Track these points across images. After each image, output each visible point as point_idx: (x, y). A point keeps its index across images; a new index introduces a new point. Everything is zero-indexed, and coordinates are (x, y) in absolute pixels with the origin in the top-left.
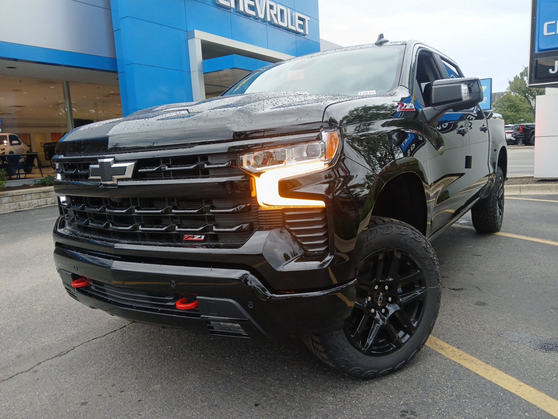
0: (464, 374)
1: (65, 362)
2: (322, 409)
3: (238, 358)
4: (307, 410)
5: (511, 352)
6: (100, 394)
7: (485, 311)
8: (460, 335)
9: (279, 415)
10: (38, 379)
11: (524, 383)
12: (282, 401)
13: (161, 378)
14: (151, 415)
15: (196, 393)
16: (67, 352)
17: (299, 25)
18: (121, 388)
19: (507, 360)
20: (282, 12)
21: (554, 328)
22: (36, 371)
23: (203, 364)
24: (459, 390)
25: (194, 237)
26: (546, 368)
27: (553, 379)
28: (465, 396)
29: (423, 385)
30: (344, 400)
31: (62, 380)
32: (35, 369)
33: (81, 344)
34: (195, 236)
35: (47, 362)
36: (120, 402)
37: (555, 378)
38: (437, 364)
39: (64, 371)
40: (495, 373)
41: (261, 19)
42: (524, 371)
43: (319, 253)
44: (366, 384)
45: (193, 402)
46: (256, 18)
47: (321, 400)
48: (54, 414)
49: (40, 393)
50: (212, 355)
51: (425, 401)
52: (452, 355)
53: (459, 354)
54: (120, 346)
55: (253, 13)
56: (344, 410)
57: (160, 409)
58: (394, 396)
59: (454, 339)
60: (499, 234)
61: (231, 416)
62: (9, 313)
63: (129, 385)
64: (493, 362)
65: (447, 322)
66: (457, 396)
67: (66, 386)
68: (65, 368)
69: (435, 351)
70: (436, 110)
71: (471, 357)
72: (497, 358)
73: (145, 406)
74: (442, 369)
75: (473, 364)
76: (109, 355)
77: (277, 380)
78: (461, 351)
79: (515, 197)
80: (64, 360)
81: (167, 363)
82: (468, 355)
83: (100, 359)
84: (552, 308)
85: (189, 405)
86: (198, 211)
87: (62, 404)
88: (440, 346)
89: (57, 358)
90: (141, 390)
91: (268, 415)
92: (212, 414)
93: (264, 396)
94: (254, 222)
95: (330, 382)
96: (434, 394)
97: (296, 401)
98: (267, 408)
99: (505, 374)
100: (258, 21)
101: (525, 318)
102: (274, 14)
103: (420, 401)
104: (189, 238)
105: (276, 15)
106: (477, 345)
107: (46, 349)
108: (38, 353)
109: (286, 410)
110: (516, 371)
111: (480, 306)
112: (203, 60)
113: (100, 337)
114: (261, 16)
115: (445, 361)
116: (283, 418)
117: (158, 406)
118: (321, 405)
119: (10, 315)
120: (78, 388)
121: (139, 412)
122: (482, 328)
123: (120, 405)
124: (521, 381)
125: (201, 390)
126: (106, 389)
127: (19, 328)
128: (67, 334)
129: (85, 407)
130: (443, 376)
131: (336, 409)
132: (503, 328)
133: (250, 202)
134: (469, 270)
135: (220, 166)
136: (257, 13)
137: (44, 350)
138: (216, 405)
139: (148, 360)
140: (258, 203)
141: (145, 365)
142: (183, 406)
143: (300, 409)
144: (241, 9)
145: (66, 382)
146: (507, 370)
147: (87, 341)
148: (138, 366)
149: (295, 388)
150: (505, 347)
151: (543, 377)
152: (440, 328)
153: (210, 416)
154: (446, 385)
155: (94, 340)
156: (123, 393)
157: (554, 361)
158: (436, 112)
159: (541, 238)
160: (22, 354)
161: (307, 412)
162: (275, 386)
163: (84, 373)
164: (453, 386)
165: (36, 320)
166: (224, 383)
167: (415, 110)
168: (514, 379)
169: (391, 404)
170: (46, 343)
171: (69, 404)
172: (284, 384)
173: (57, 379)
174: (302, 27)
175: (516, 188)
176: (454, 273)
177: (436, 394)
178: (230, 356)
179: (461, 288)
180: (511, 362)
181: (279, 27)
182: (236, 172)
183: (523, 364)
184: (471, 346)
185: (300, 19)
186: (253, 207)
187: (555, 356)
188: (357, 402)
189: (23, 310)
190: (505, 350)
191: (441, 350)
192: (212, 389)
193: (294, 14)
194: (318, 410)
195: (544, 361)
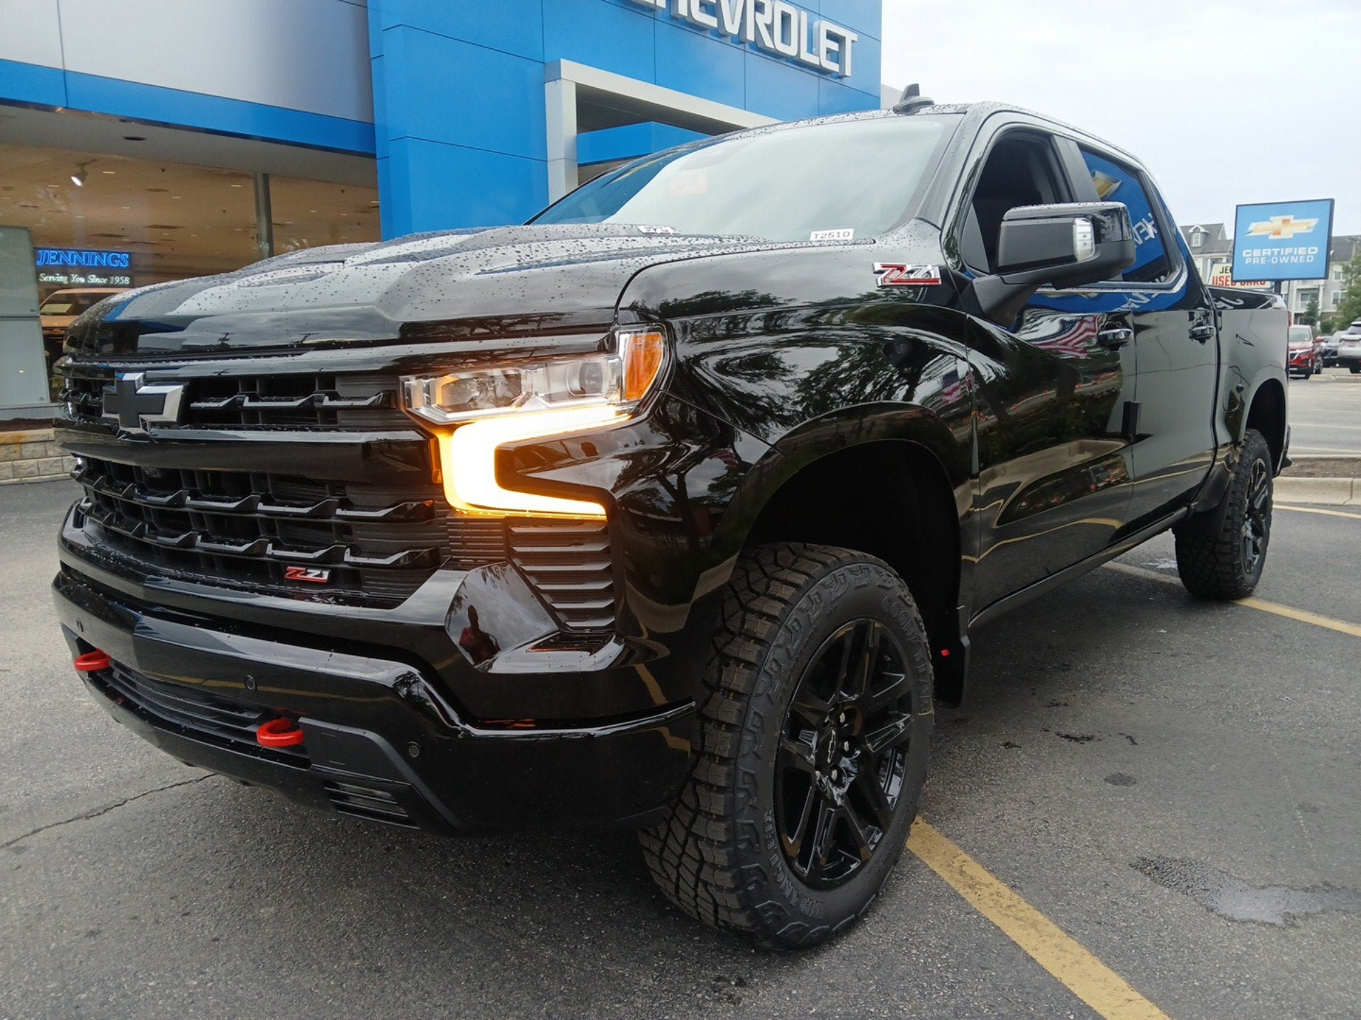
0: (998, 954)
1: (92, 834)
2: (617, 1006)
3: (476, 862)
4: (582, 1002)
5: (1144, 911)
6: (137, 914)
7: (1122, 799)
8: (1031, 855)
9: (511, 1009)
10: (19, 867)
11: (1143, 994)
12: (532, 976)
13: (285, 892)
14: (226, 976)
15: (346, 936)
16: (105, 811)
17: (829, 51)
18: (187, 906)
19: (1124, 930)
20: (785, 18)
21: (1284, 859)
22: (23, 848)
23: (390, 868)
24: (967, 994)
25: (307, 573)
26: (1217, 961)
27: (1223, 992)
28: (979, 1011)
29: (885, 972)
30: (679, 988)
31: (68, 873)
32: (20, 844)
33: (144, 795)
34: (309, 571)
35: (54, 828)
36: (173, 938)
37: (1229, 989)
38: (943, 924)
39: (81, 854)
40: (1077, 962)
41: (732, 35)
42: (1157, 963)
43: (594, 632)
44: (748, 955)
45: (330, 956)
46: (720, 33)
47: (625, 982)
48: (21, 951)
49: (9, 900)
50: (420, 848)
51: (871, 1013)
52: (991, 904)
53: (1010, 903)
54: (225, 808)
55: (712, 21)
56: (667, 1014)
57: (250, 964)
58: (801, 992)
59: (1012, 864)
60: (1248, 603)
61: (401, 998)
62: (18, 708)
63: (207, 901)
64: (1086, 933)
65: (1015, 820)
66: (958, 1008)
67: (72, 888)
68: (86, 848)
69: (953, 889)
70: (1005, 283)
71: (1037, 913)
72: (1100, 924)
73: (223, 954)
74: (949, 938)
75: (1033, 931)
76: (192, 826)
77: (543, 924)
78: (1016, 897)
79: (1332, 510)
80: (90, 828)
81: (312, 858)
82: (1031, 907)
83: (169, 834)
84: (1301, 807)
85: (319, 963)
86: (310, 511)
87: (47, 929)
88: (971, 877)
89: (80, 821)
90: (228, 916)
91: (486, 1005)
92: (360, 990)
93: (497, 959)
94: (442, 546)
95: (666, 940)
96: (903, 998)
97: (565, 980)
98: (491, 990)
99: (1102, 967)
100: (723, 40)
101: (1219, 828)
102: (766, 25)
103: (859, 1011)
104: (298, 576)
105: (770, 28)
106: (1065, 885)
107: (63, 799)
108: (43, 805)
109: (533, 999)
110: (1135, 961)
111: (1116, 784)
112: (578, 133)
113: (190, 781)
114: (732, 28)
115: (965, 916)
116: (518, 1017)
117: (250, 957)
118: (619, 995)
119: (17, 714)
120: (95, 896)
121: (202, 967)
122: (1096, 843)
123: (169, 946)
124: (1138, 988)
125: (361, 930)
126: (154, 905)
127: (25, 744)
128: (122, 769)
129: (93, 942)
130: (945, 953)
131: (648, 1009)
132: (1151, 847)
133: (431, 497)
134: (1128, 691)
135: (357, 403)
136: (721, 22)
137: (57, 802)
138: (378, 970)
139: (272, 847)
140: (445, 499)
141: (263, 857)
142: (304, 964)
143: (565, 1000)
144: (683, 11)
145: (76, 879)
146: (1112, 957)
147: (160, 787)
148: (245, 857)
149: (576, 947)
150: (1134, 896)
151: (1197, 984)
152: (991, 832)
153: (355, 994)
154: (942, 978)
155: (174, 788)
156: (186, 917)
157: (1246, 946)
158: (1008, 289)
159: (1352, 621)
160: (7, 806)
161: (579, 1009)
162: (532, 938)
163: (121, 862)
164: (960, 982)
165: (69, 731)
166: (418, 918)
167: (940, 282)
168: (1120, 982)
169: (787, 1011)
170: (69, 785)
171: (62, 931)
172: (555, 936)
173: (60, 871)
174: (836, 57)
175: (1342, 487)
176: (1086, 696)
177: (908, 998)
178: (460, 855)
179: (1089, 735)
180: (1132, 937)
181: (777, 55)
182: (396, 421)
183: (1161, 946)
184: (1048, 887)
185: (831, 36)
186: (439, 509)
187: (1253, 934)
188: (707, 997)
189: (50, 704)
190: (1130, 904)
191: (968, 890)
192: (386, 930)
193: (816, 24)
194: (607, 1007)
195: (1220, 942)
